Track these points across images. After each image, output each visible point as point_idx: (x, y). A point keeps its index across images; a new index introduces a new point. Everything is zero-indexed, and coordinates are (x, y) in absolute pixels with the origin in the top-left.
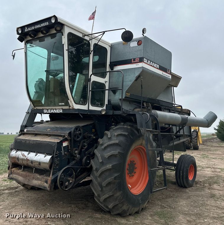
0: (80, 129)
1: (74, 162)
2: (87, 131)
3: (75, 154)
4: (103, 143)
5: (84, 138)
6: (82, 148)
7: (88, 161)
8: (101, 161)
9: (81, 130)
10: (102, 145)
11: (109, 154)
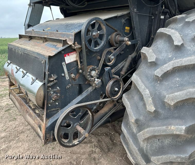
0: (100, 25)
1: (90, 89)
2: (116, 31)
3: (92, 77)
4: (156, 59)
5: (110, 44)
6: (105, 65)
7: (116, 89)
8: (152, 108)
9: (104, 27)
10: (154, 64)
11: (181, 95)
